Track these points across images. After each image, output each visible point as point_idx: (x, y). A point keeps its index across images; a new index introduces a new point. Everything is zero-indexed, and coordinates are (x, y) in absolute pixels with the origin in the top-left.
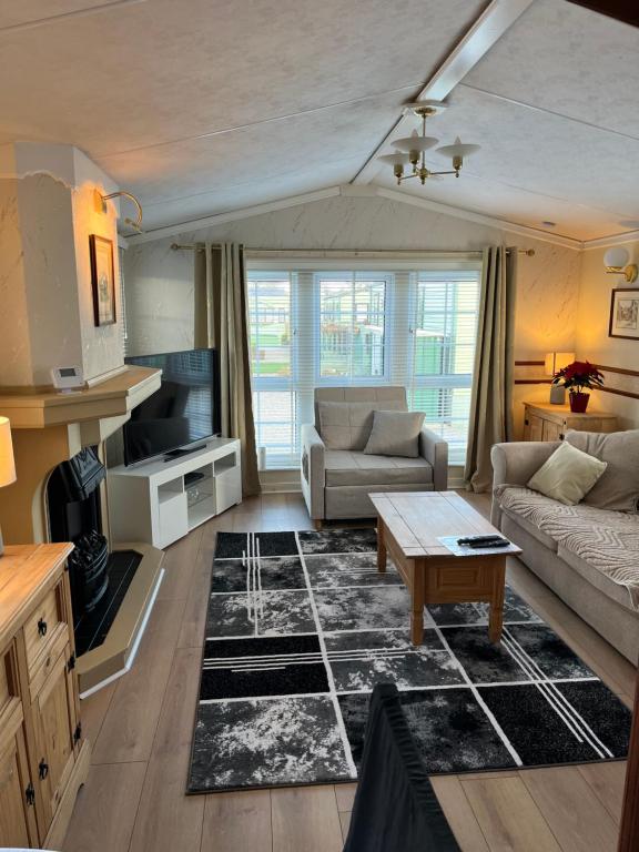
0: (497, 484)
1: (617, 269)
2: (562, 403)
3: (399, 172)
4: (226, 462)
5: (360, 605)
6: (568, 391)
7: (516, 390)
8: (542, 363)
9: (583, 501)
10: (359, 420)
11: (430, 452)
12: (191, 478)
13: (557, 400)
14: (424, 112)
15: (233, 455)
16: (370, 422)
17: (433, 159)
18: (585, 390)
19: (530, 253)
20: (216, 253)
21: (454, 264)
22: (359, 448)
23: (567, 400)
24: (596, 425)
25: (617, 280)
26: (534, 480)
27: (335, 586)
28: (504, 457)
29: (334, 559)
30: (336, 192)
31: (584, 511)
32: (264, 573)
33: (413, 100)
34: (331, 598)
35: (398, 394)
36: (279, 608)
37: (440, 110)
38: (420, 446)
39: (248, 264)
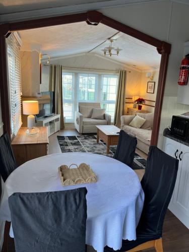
0: (122, 124)
1: (149, 77)
2: (136, 108)
3: (105, 53)
4: (57, 120)
5: (94, 148)
6: (137, 105)
7: (126, 105)
8: (132, 99)
9: (141, 128)
10: (90, 111)
11: (107, 118)
12: (51, 123)
13: (135, 107)
14: (112, 41)
15: (58, 118)
16: (92, 111)
17: (113, 52)
18: (141, 105)
19: (130, 72)
20: (55, 67)
21: (112, 74)
22: (90, 117)
23: (137, 107)
24: (143, 112)
25: (149, 80)
26: (131, 123)
27: (88, 145)
28: (124, 118)
29: (86, 141)
30: (84, 54)
31: (141, 129)
32: (71, 143)
33: (109, 39)
34: (88, 147)
35: (99, 105)
36: (77, 149)
37: (115, 41)
38: (104, 117)
39: (63, 71)
